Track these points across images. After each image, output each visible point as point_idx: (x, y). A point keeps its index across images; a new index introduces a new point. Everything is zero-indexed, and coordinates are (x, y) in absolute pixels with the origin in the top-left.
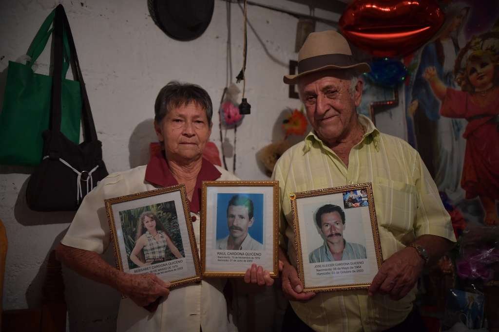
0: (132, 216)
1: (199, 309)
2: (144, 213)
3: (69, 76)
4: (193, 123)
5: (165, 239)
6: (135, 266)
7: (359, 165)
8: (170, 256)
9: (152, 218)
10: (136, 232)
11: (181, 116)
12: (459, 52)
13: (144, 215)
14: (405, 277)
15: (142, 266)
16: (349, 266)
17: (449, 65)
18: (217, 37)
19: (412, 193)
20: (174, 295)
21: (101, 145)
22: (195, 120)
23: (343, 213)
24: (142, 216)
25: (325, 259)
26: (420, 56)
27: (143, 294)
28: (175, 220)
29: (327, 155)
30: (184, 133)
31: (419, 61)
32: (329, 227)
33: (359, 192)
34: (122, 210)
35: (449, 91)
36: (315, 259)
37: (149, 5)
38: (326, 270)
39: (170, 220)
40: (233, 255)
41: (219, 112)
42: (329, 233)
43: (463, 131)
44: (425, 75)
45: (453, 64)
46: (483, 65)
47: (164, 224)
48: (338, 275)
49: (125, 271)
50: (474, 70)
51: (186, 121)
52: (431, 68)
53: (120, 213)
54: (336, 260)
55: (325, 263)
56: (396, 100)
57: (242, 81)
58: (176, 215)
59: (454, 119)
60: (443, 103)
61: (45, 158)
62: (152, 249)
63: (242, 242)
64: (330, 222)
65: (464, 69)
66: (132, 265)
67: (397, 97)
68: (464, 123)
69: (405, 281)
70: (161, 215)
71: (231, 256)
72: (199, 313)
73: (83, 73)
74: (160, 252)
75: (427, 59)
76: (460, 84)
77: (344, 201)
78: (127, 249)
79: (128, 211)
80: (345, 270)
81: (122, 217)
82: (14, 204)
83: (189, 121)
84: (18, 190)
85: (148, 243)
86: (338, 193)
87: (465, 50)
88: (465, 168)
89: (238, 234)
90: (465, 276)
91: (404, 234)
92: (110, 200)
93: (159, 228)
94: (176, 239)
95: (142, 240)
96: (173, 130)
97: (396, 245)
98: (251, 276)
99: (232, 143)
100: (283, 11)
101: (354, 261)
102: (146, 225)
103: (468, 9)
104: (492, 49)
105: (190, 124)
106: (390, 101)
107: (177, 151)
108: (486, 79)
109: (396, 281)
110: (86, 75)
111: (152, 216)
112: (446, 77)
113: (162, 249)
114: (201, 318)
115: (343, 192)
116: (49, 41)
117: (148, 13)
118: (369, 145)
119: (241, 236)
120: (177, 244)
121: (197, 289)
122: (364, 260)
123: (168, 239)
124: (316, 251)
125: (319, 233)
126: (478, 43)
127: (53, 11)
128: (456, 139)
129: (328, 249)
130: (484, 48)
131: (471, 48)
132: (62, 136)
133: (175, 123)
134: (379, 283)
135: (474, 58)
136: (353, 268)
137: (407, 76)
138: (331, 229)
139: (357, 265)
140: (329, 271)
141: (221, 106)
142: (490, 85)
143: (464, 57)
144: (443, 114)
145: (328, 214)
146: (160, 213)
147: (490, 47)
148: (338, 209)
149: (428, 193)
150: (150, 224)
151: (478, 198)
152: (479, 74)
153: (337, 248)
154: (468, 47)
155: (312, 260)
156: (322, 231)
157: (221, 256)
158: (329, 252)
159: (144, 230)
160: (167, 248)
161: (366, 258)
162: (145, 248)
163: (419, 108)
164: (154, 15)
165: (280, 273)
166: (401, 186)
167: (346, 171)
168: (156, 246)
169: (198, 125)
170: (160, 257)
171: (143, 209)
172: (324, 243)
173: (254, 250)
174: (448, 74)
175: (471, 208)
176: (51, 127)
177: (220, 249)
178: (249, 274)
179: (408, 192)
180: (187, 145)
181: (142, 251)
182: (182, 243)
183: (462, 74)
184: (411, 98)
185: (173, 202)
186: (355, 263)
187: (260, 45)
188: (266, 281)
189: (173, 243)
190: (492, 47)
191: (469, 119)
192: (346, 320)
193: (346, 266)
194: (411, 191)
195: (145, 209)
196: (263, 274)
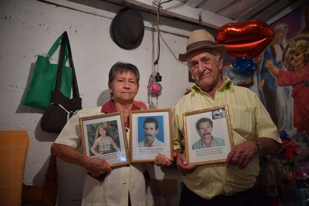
0: (94, 127)
1: (128, 180)
2: (100, 126)
3: (67, 64)
4: (129, 83)
5: (110, 141)
6: (93, 155)
7: (221, 99)
8: (113, 150)
9: (104, 129)
10: (95, 136)
11: (123, 78)
12: (284, 50)
13: (100, 127)
14: (246, 153)
15: (97, 155)
16: (215, 150)
17: (279, 58)
18: (147, 49)
19: (251, 113)
20: (114, 172)
21: (81, 100)
22: (130, 81)
23: (212, 122)
24: (99, 127)
25: (201, 147)
26: (263, 55)
27: (96, 168)
28: (116, 131)
29: (203, 95)
30: (124, 87)
31: (263, 58)
32: (203, 130)
33: (221, 110)
34: (88, 124)
35: (280, 71)
36: (196, 148)
37: (110, 32)
38: (201, 153)
39: (114, 130)
40: (148, 150)
41: (148, 88)
42: (204, 133)
43: (291, 93)
44: (267, 65)
45: (281, 57)
46: (297, 55)
47: (110, 132)
48: (208, 155)
49: (87, 155)
50: (292, 58)
51: (125, 81)
52: (270, 61)
53: (87, 126)
54: (207, 148)
55: (201, 150)
56: (251, 81)
57: (157, 65)
58: (117, 128)
59: (285, 87)
60: (278, 79)
61: (52, 104)
62: (103, 146)
63: (152, 143)
64: (204, 127)
65: (287, 59)
66: (92, 154)
67: (252, 79)
68: (291, 88)
69: (246, 155)
70: (109, 128)
71: (146, 150)
72: (128, 183)
73: (74, 64)
74: (107, 148)
75: (267, 57)
76: (286, 67)
77: (213, 116)
78: (89, 145)
79: (91, 124)
80: (212, 153)
81: (88, 128)
82: (35, 129)
83: (127, 81)
84: (38, 122)
85: (101, 143)
86: (209, 111)
87: (287, 48)
88: (294, 115)
89: (150, 138)
90: (299, 178)
91: (247, 136)
92: (83, 118)
93: (107, 134)
94: (117, 141)
95: (98, 141)
96: (119, 85)
97: (242, 140)
98: (158, 160)
99: (156, 105)
100: (184, 36)
101: (217, 147)
102: (101, 133)
103: (286, 27)
104: (301, 46)
105: (127, 83)
106: (248, 82)
107: (120, 96)
108: (300, 62)
109: (240, 155)
110: (76, 65)
111: (104, 128)
112: (278, 65)
113: (109, 146)
114: (129, 186)
115: (212, 111)
116: (59, 47)
117: (110, 36)
118: (227, 91)
119: (152, 139)
120: (117, 144)
121: (127, 169)
122: (223, 147)
123: (112, 140)
124: (196, 143)
125: (198, 133)
126: (293, 44)
127: (62, 35)
128: (288, 99)
129: (203, 142)
130: (297, 46)
131: (290, 47)
132: (61, 93)
133: (120, 82)
134: (231, 157)
135: (292, 52)
136: (217, 151)
137: (257, 68)
138: (205, 131)
139: (219, 150)
140: (203, 154)
141: (149, 84)
142: (302, 65)
143: (287, 52)
144: (278, 86)
145: (203, 123)
146: (108, 127)
147: (300, 45)
148: (209, 120)
149: (262, 115)
150: (103, 132)
151: (304, 131)
152: (295, 60)
153: (208, 141)
154: (288, 46)
155: (193, 148)
156: (199, 132)
157: (141, 151)
158: (203, 143)
159: (99, 135)
160: (112, 146)
161: (224, 145)
162: (99, 145)
163: (265, 84)
164: (112, 37)
165: (175, 158)
166: (244, 108)
167: (213, 102)
168: (105, 144)
169: (131, 84)
170: (108, 151)
171: (100, 124)
172: (201, 139)
173: (160, 146)
174: (279, 62)
175: (301, 138)
176: (56, 89)
177: (141, 147)
178: (157, 159)
179: (249, 112)
180: (126, 93)
181: (98, 146)
182: (120, 143)
183: (287, 61)
184: (260, 79)
185: (116, 121)
186: (218, 149)
187: (171, 53)
188: (167, 162)
189: (115, 143)
190: (301, 45)
191: (293, 86)
192: (214, 184)
193: (213, 150)
194: (251, 112)
195: (101, 124)
196: (165, 159)
